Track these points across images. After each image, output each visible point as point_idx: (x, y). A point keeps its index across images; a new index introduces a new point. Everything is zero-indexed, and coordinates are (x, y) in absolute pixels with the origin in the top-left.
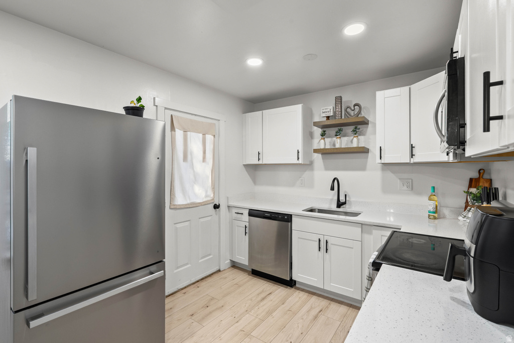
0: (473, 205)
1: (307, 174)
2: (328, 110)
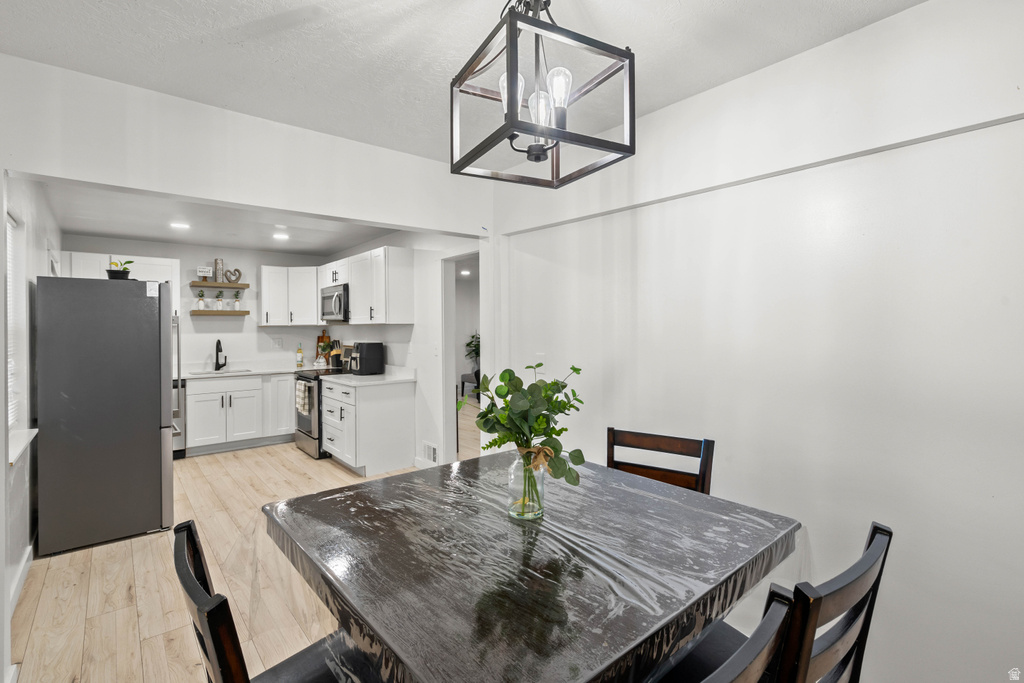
0: (321, 353)
2: (206, 270)
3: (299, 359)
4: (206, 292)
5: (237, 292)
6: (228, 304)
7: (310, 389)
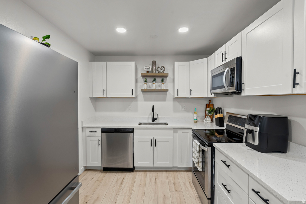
0: (208, 116)
1: (133, 103)
2: (148, 67)
3: (195, 118)
4: (149, 79)
5: (164, 77)
6: (159, 86)
7: (203, 151)
